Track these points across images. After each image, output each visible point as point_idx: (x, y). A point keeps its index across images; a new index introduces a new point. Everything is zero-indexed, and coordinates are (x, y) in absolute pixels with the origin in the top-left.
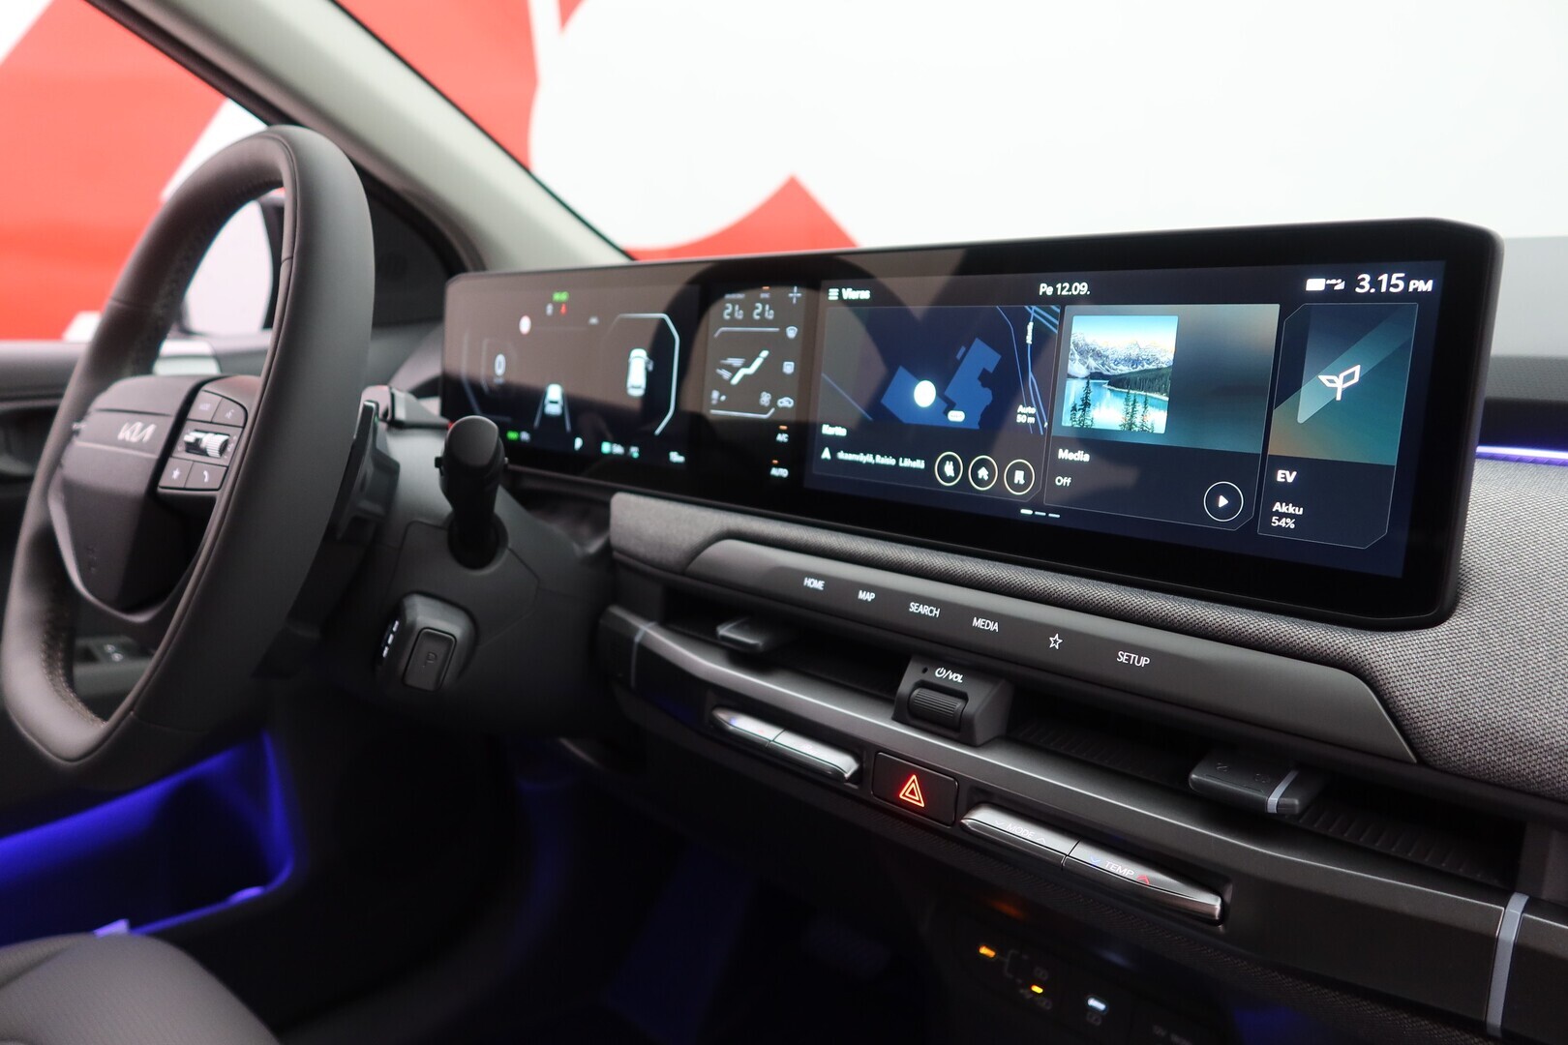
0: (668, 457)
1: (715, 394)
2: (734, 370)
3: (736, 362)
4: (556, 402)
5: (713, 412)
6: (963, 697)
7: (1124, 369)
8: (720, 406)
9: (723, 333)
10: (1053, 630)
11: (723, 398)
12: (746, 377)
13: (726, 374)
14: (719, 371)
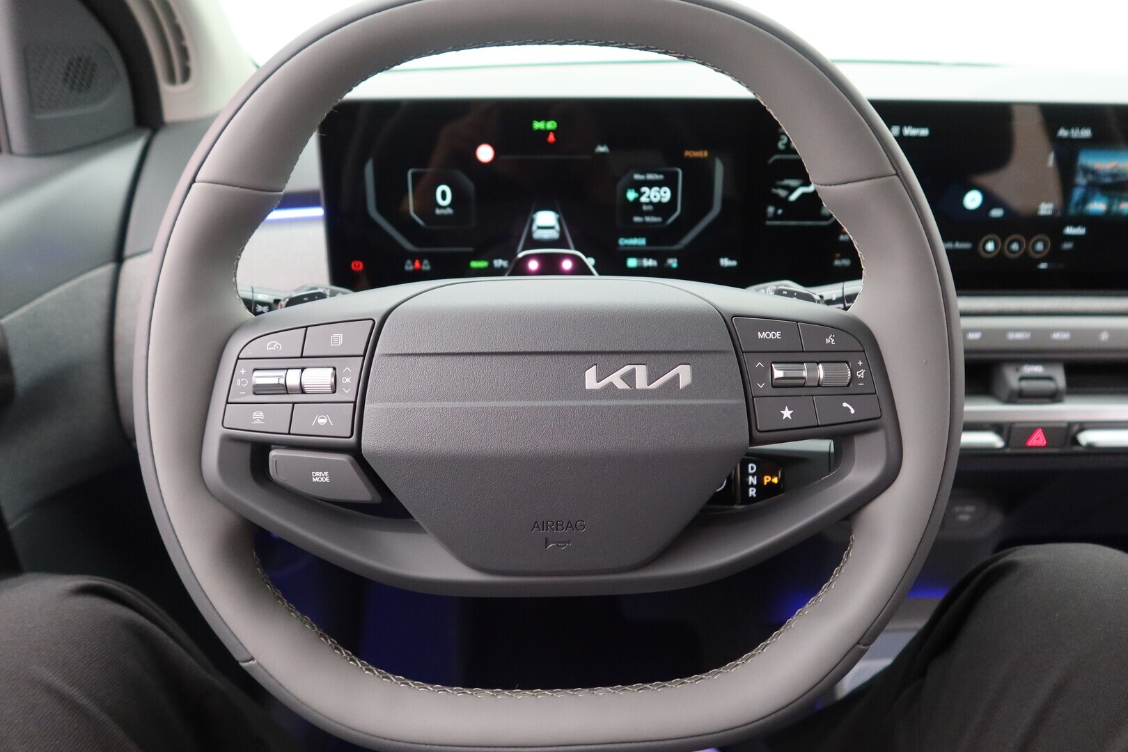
0: (719, 263)
1: (771, 210)
2: (791, 190)
3: (793, 183)
4: (552, 228)
5: (768, 223)
6: (1049, 378)
7: (1108, 180)
8: (776, 217)
9: (777, 161)
10: (1100, 331)
11: (780, 212)
12: (804, 195)
13: (782, 193)
14: (774, 190)
